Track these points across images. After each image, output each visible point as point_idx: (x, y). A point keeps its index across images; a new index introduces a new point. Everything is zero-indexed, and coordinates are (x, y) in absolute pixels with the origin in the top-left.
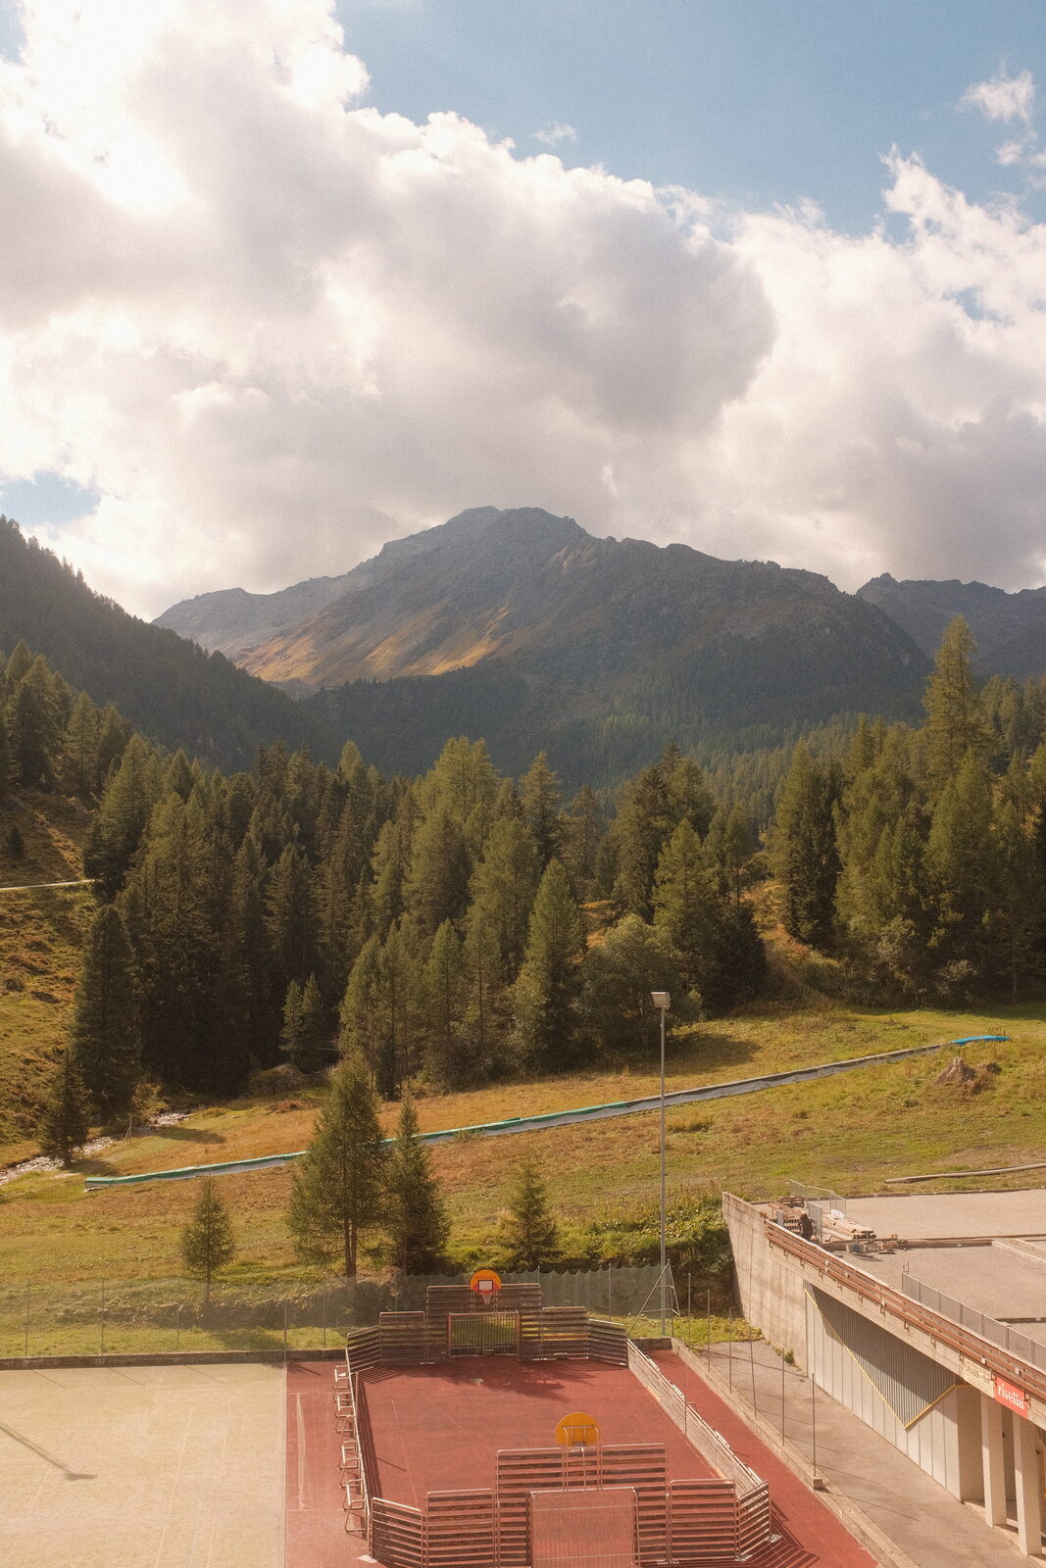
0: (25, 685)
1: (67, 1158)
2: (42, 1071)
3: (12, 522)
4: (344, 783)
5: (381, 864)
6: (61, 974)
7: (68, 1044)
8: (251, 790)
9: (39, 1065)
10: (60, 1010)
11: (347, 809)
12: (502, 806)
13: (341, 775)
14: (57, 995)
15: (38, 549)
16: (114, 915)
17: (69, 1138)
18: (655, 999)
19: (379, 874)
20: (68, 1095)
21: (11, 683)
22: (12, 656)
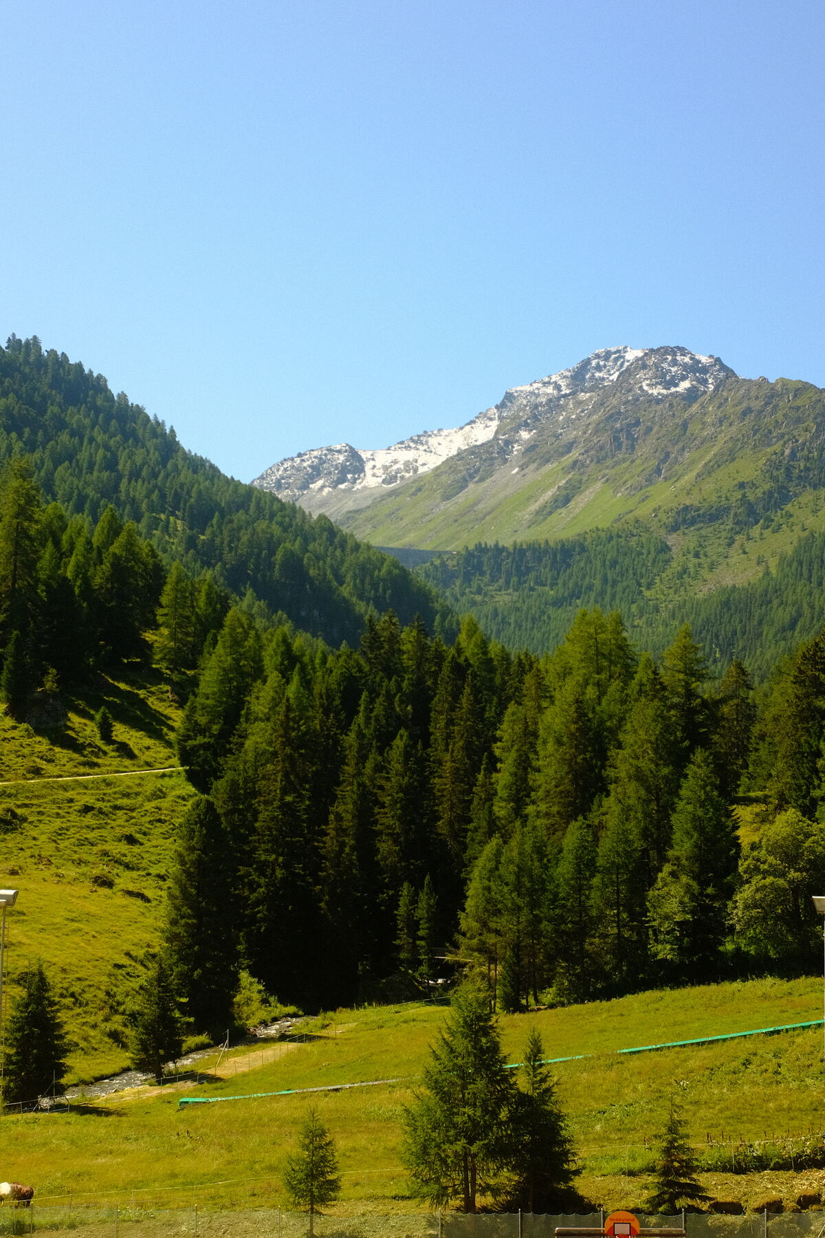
0: (114, 554)
1: (159, 1074)
2: (131, 976)
3: (100, 377)
4: (463, 658)
5: (506, 749)
6: (153, 871)
7: (159, 945)
8: (360, 670)
9: (129, 970)
10: (153, 909)
11: (467, 690)
12: (641, 685)
13: (459, 651)
14: (149, 893)
15: (127, 405)
16: (210, 805)
17: (162, 1052)
18: (817, 905)
19: (501, 761)
20: (163, 1005)
21: (100, 553)
22: (100, 525)
